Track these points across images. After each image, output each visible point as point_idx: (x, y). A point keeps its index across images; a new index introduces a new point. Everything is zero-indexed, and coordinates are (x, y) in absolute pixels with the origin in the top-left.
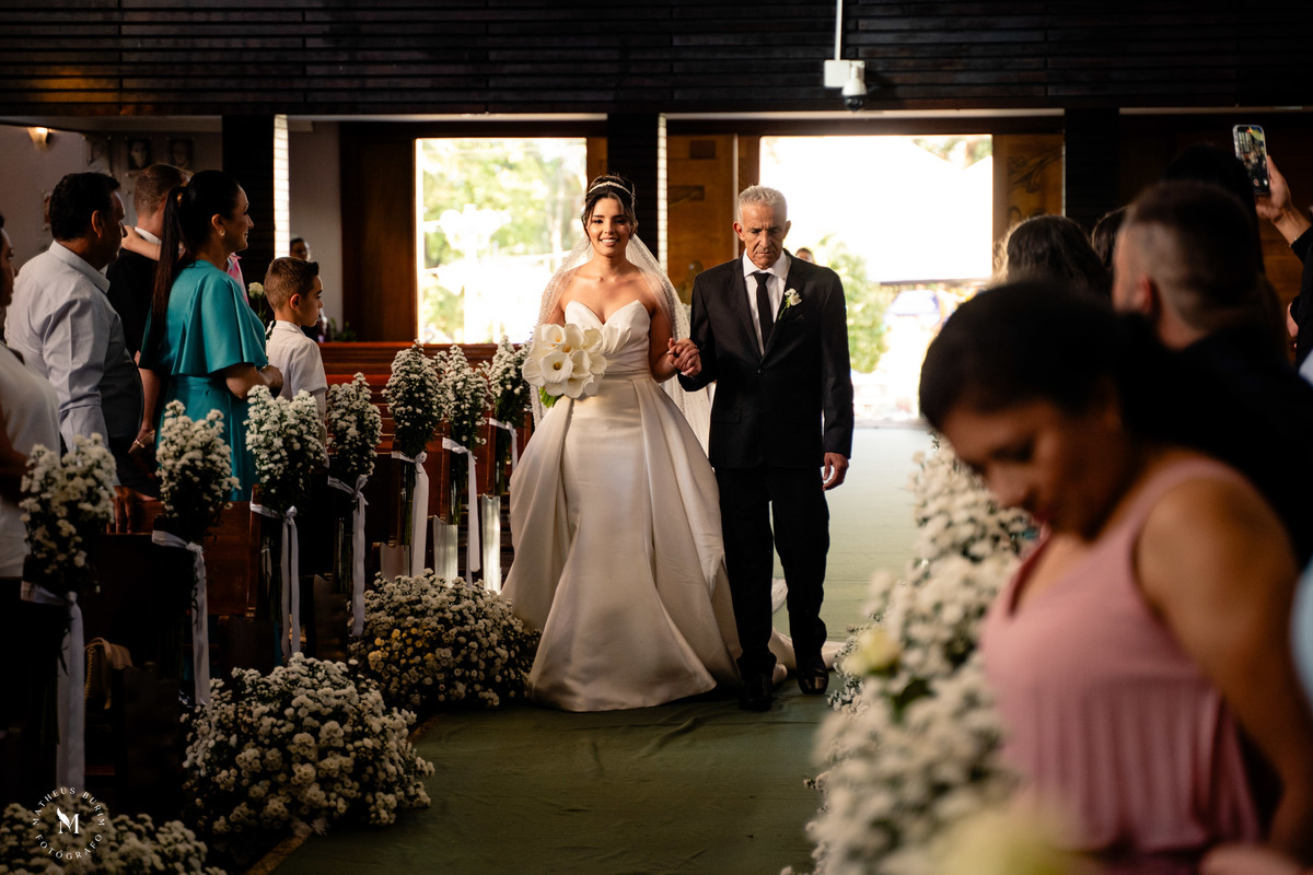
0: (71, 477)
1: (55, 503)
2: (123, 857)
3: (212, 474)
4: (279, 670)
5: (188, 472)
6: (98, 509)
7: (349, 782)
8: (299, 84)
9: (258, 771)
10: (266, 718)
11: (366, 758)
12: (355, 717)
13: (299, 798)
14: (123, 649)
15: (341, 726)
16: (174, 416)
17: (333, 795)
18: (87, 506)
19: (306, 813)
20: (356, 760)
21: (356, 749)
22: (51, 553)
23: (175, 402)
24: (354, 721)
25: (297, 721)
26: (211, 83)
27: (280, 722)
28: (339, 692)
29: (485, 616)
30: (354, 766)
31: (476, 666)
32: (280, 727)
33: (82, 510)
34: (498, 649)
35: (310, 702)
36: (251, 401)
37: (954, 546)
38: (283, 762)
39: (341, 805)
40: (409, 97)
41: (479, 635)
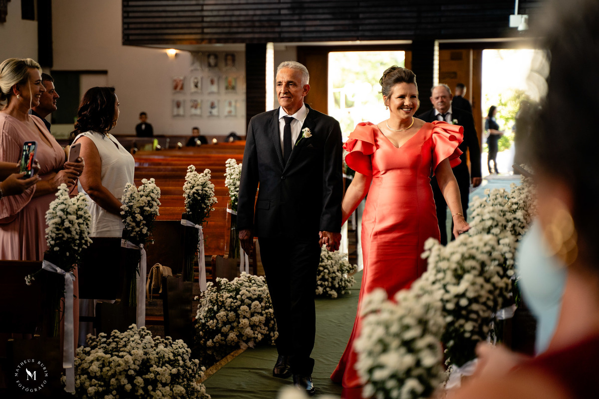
0: (141, 196)
1: (135, 207)
2: (157, 354)
3: (205, 196)
4: (236, 279)
5: (195, 195)
6: (152, 210)
7: (263, 327)
8: (277, 30)
9: (225, 321)
10: (229, 299)
11: (271, 317)
12: (267, 300)
13: (242, 333)
14: (168, 268)
15: (260, 303)
16: (191, 172)
17: (256, 332)
18: (148, 209)
19: (245, 339)
20: (266, 317)
21: (266, 313)
22: (133, 228)
23: (192, 166)
24: (266, 302)
25: (242, 301)
26: (240, 30)
27: (235, 301)
28: (259, 289)
29: (332, 259)
30: (266, 320)
31: (327, 280)
32: (234, 303)
33: (146, 210)
34: (337, 273)
35: (247, 293)
36: (227, 165)
37: (483, 229)
38: (236, 318)
39: (260, 337)
40: (324, 35)
41: (329, 267)
